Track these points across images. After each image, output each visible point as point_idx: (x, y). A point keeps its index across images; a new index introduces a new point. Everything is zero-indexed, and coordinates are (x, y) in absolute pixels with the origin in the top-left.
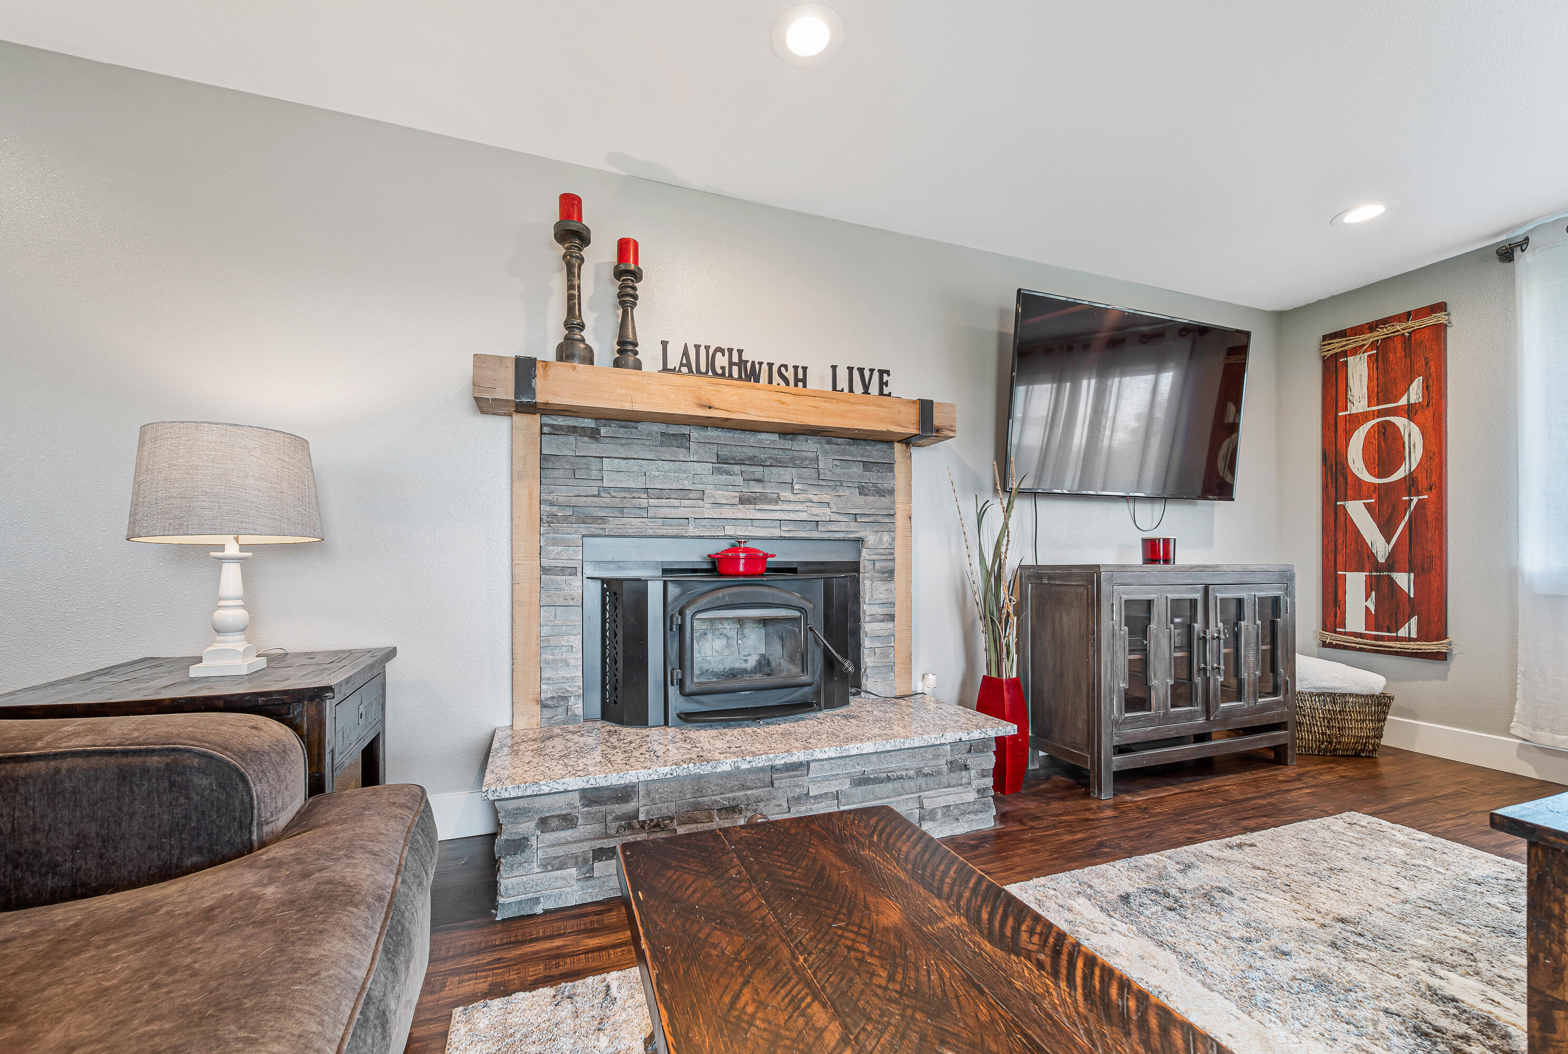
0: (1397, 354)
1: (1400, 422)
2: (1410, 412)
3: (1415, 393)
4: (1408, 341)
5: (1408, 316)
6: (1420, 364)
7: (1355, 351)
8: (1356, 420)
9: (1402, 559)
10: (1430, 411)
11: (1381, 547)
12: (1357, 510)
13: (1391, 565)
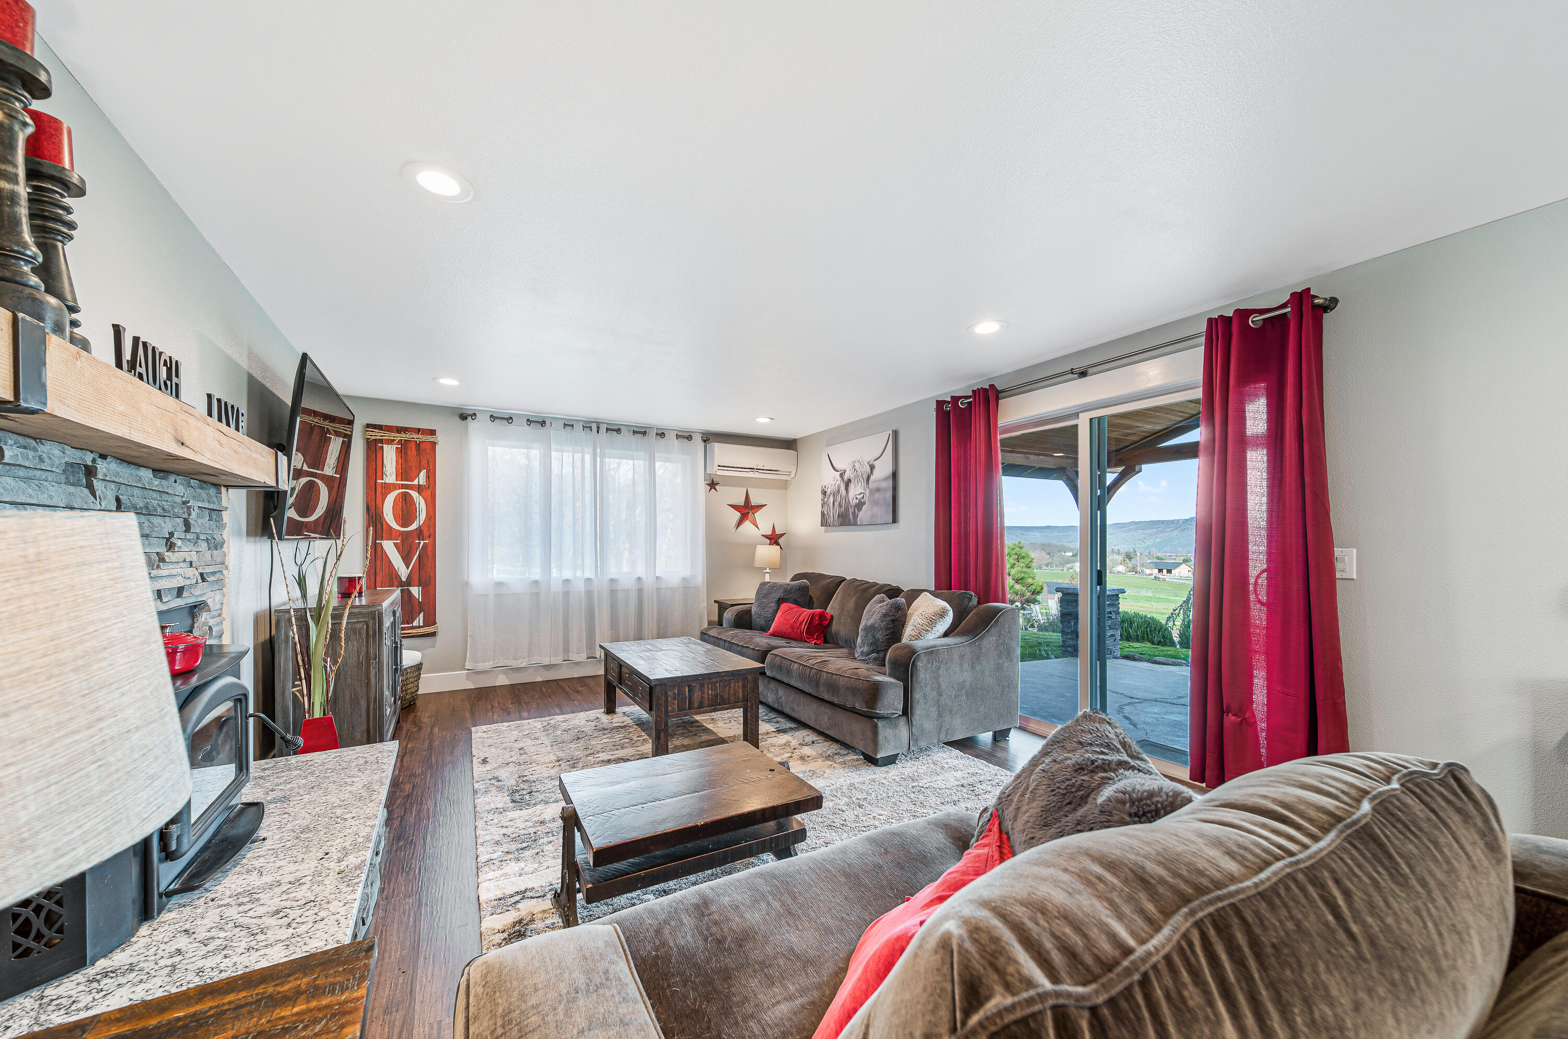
0: (412, 452)
1: (414, 494)
2: (419, 489)
3: (422, 479)
4: (418, 445)
5: (418, 431)
6: (424, 462)
7: (390, 442)
8: (389, 488)
9: (415, 578)
10: (428, 491)
11: (403, 572)
12: (389, 547)
13: (409, 582)
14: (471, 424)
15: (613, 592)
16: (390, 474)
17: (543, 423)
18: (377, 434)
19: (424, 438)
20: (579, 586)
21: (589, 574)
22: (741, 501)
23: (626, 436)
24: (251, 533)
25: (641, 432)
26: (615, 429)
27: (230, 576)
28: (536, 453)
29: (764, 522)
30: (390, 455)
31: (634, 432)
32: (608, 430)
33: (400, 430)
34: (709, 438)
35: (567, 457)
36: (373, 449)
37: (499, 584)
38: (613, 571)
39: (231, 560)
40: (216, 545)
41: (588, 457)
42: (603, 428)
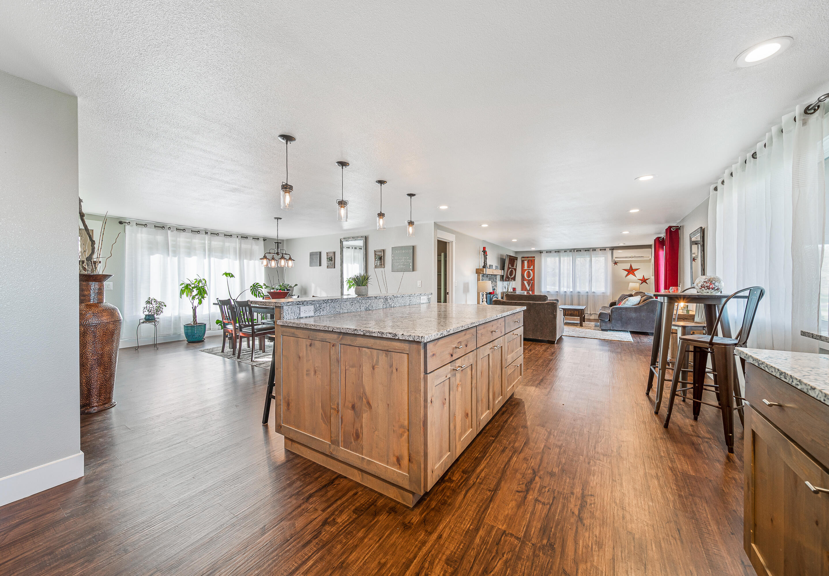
0: (530, 262)
1: (530, 271)
2: (531, 270)
3: (532, 268)
4: (531, 260)
5: (531, 257)
6: (532, 263)
7: (526, 260)
8: (526, 270)
9: (530, 290)
10: (533, 270)
11: (528, 288)
12: (525, 282)
13: (529, 290)
14: (542, 254)
15: (579, 296)
16: (526, 268)
17: (559, 252)
18: (523, 259)
19: (531, 259)
20: (568, 293)
21: (571, 290)
22: (628, 267)
23: (583, 252)
24: (501, 280)
25: (587, 250)
26: (579, 250)
27: (498, 286)
28: (557, 259)
29: (639, 275)
30: (526, 262)
31: (586, 251)
32: (577, 251)
33: (528, 257)
34: (613, 249)
35: (566, 258)
36: (523, 262)
37: (548, 292)
38: (578, 289)
39: (498, 284)
40: (496, 282)
41: (571, 258)
42: (575, 250)
